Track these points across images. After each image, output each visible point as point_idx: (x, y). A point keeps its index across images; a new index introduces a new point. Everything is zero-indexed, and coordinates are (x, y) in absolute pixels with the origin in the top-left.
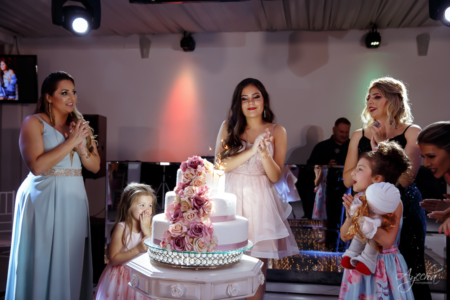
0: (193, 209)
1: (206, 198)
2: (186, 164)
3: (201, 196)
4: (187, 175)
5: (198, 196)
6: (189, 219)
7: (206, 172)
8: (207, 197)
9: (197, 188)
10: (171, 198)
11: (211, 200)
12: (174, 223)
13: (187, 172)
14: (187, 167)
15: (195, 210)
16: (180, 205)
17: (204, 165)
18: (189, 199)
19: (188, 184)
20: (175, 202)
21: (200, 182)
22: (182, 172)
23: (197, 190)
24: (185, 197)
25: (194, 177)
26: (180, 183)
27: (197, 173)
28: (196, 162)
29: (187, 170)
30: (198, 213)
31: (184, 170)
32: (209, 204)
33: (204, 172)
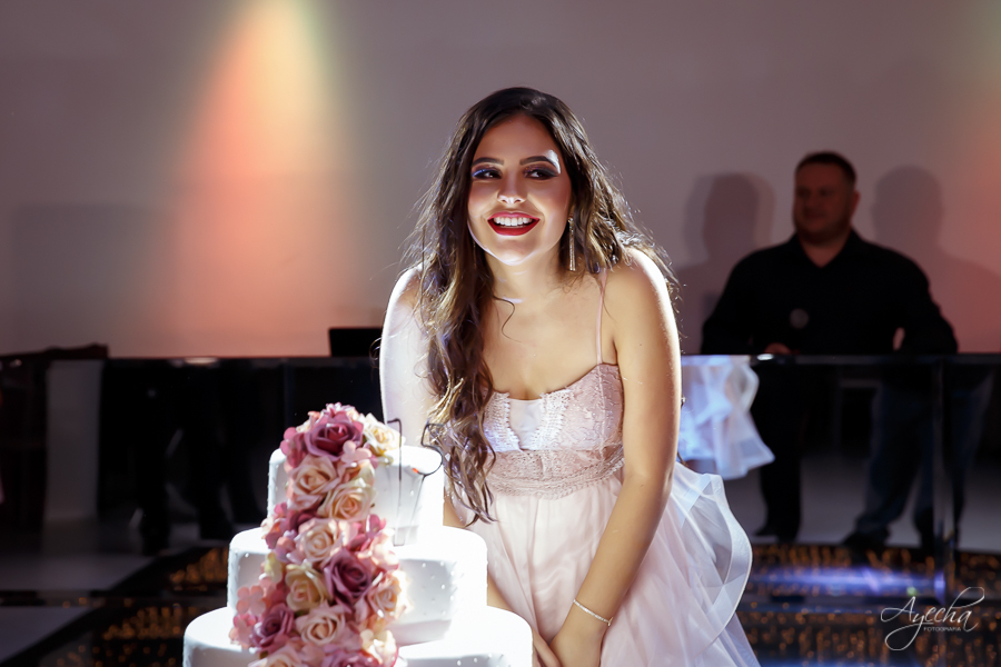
0: (332, 603)
1: (376, 561)
2: (302, 436)
3: (361, 555)
4: (307, 478)
5: (347, 554)
6: (317, 637)
7: (375, 465)
8: (380, 557)
9: (344, 525)
10: (249, 561)
11: (396, 567)
12: (263, 655)
13: (307, 467)
14: (305, 449)
15: (341, 608)
16: (283, 587)
17: (365, 439)
18: (317, 567)
19: (311, 512)
20: (264, 576)
21: (354, 503)
22: (288, 468)
23: (344, 531)
24: (302, 558)
25: (333, 485)
26: (284, 506)
27: (341, 471)
28: (336, 429)
29: (307, 459)
30: (351, 618)
31: (296, 457)
32: (387, 584)
33: (366, 464)
